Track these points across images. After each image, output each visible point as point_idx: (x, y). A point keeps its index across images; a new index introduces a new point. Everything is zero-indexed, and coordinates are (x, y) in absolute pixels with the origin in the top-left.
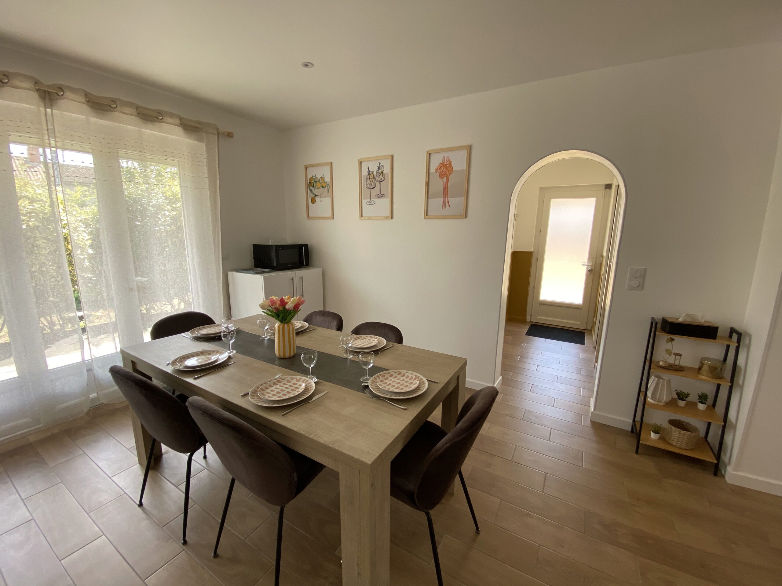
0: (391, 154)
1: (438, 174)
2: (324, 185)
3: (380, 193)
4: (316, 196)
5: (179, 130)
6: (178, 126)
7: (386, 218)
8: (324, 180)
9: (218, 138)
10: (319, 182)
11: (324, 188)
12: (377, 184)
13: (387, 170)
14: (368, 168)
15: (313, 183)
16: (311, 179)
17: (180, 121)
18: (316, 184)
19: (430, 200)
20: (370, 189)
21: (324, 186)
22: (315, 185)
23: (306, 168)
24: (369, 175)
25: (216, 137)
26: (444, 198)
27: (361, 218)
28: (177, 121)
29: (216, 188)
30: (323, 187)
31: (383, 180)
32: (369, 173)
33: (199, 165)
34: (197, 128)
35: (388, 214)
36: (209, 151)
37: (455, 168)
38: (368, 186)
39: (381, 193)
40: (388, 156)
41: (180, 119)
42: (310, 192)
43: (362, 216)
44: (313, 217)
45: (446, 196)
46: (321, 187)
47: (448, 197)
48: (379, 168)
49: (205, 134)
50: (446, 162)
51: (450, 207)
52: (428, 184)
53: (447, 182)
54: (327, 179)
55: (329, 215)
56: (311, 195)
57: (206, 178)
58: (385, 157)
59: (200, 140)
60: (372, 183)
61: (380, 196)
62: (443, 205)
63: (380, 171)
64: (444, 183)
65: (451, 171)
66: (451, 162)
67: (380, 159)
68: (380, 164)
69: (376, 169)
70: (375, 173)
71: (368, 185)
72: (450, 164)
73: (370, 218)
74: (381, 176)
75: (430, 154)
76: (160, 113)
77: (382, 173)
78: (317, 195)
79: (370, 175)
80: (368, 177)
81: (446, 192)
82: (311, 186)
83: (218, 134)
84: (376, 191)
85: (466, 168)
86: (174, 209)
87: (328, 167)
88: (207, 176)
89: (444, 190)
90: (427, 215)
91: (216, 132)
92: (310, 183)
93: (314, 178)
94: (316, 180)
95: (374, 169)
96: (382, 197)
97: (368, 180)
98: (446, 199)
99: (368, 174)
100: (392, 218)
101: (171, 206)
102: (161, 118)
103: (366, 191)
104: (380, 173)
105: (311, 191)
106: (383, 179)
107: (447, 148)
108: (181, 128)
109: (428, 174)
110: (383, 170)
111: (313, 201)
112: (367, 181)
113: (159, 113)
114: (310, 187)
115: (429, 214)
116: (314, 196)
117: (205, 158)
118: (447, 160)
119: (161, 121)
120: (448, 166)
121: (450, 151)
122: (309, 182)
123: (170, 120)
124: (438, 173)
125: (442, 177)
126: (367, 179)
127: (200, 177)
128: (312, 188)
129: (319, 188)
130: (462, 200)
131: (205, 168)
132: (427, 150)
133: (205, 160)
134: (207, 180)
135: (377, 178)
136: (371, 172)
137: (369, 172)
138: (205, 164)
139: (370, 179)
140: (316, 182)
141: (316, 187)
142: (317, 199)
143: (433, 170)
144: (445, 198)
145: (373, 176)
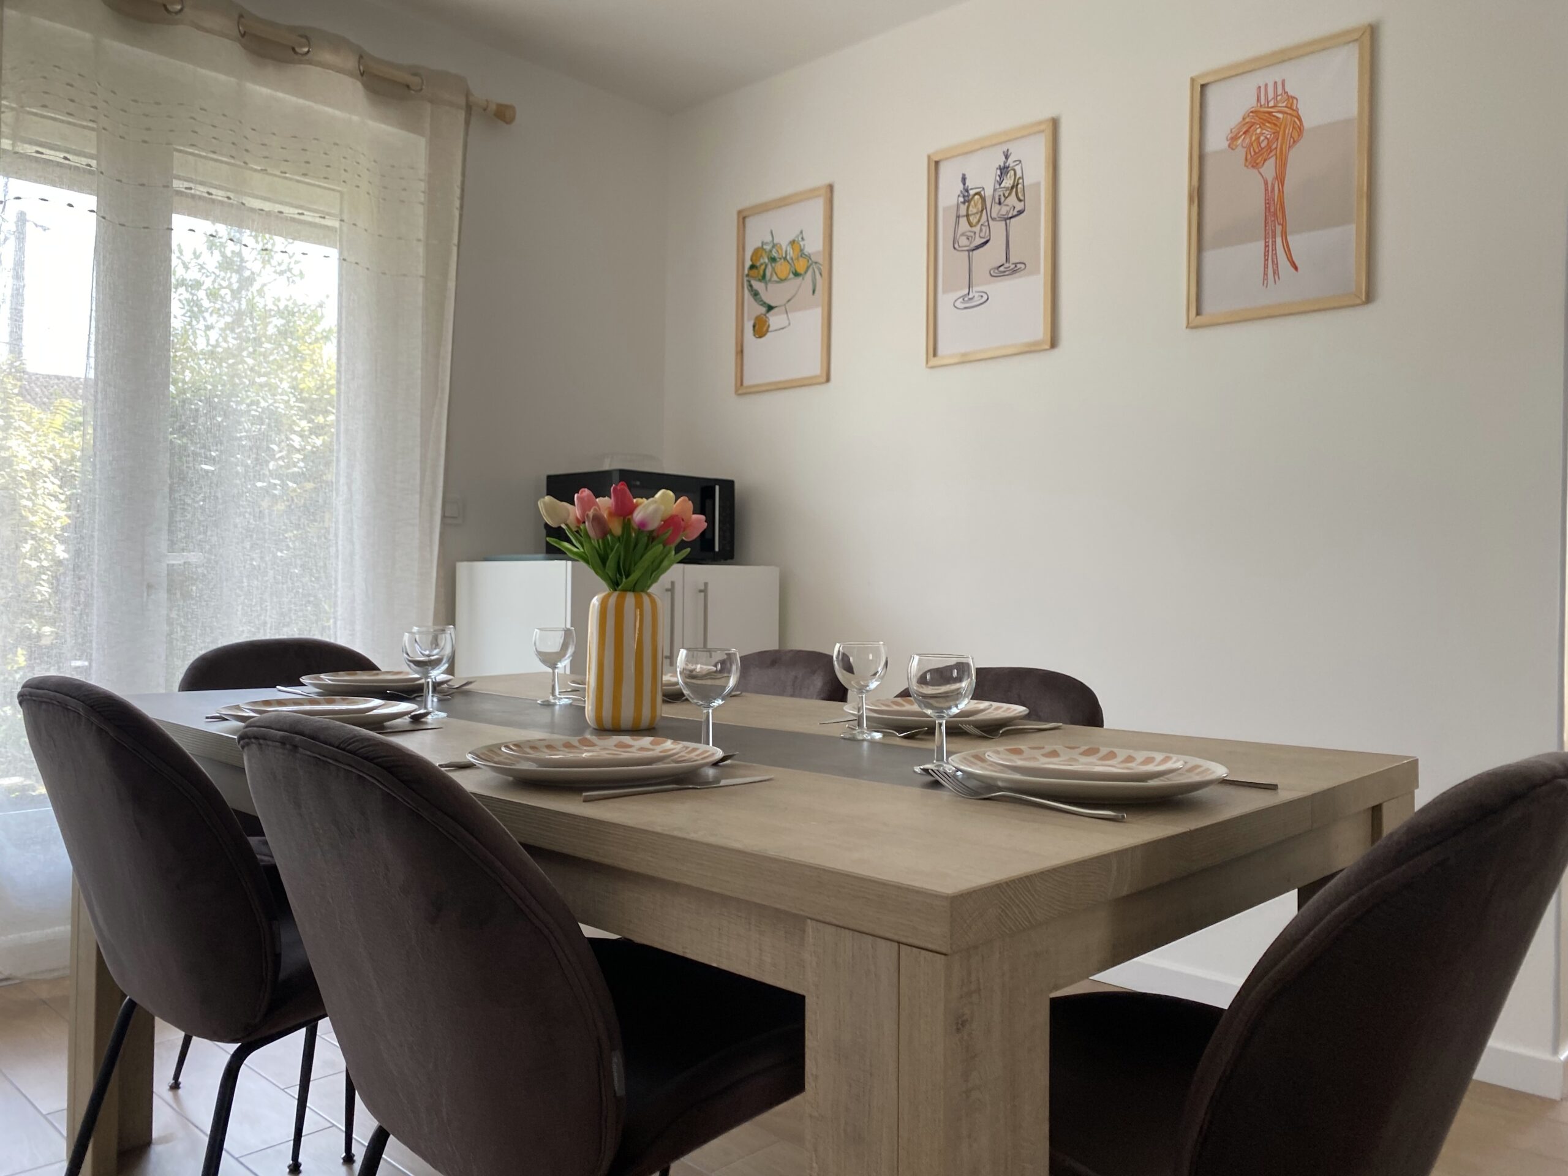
0: (1048, 113)
1: (1241, 152)
2: (801, 266)
3: (1007, 260)
4: (770, 308)
5: (353, 89)
6: (350, 74)
7: (1030, 349)
8: (802, 250)
9: (467, 123)
10: (785, 258)
11: (801, 278)
12: (998, 228)
13: (1034, 172)
14: (964, 179)
15: (763, 267)
16: (757, 253)
17: (359, 62)
18: (773, 269)
19: (1209, 256)
20: (968, 251)
21: (801, 270)
22: (768, 274)
23: (743, 218)
24: (964, 203)
25: (461, 115)
26: (1269, 236)
27: (934, 362)
28: (351, 63)
29: (445, 275)
30: (796, 274)
31: (1020, 212)
32: (966, 197)
33: (403, 201)
34: (408, 87)
35: (1039, 331)
36: (435, 157)
37: (1307, 124)
38: (963, 241)
39: (1013, 260)
40: (1040, 123)
41: (361, 57)
42: (752, 299)
43: (935, 355)
44: (754, 386)
45: (1279, 228)
46: (791, 276)
47: (1284, 235)
48: (1004, 170)
49: (428, 107)
50: (1271, 104)
51: (1296, 268)
52: (1198, 195)
53: (1280, 178)
54: (814, 245)
55: (814, 368)
56: (753, 309)
57: (419, 240)
58: (1025, 133)
59: (412, 125)
60: (977, 229)
61: (1008, 269)
62: (1266, 267)
63: (1008, 182)
64: (1266, 183)
65: (1295, 135)
66: (1291, 99)
67: (1006, 142)
68: (1007, 157)
69: (993, 174)
70: (988, 192)
71: (964, 238)
72: (1291, 108)
73: (965, 360)
74: (1012, 200)
75: (1203, 86)
76: (306, 37)
77: (1014, 186)
78: (773, 305)
79: (969, 201)
80: (963, 210)
81: (1275, 214)
82: (754, 278)
83: (469, 108)
84: (993, 254)
85: (1360, 113)
86: (318, 430)
87: (818, 207)
88: (421, 236)
89: (1267, 209)
90: (1198, 313)
91: (462, 101)
92: (752, 267)
93: (768, 247)
94: (774, 254)
95: (984, 179)
96: (1014, 271)
97: (963, 220)
98: (1279, 240)
99: (961, 199)
100: (1054, 343)
101: (311, 421)
102: (306, 50)
103: (951, 262)
104: (1007, 189)
105: (755, 294)
106: (1019, 206)
107: (1274, 54)
108: (359, 85)
109: (1200, 159)
110: (1019, 174)
111: (761, 329)
112: (957, 223)
113: (301, 36)
114: (753, 283)
115: (1208, 307)
116: (763, 310)
117: (421, 180)
118: (1276, 96)
119: (304, 59)
120: (1280, 116)
121: (1284, 61)
122: (748, 263)
123: (328, 57)
124: (1240, 148)
125: (1254, 161)
126: (958, 217)
127: (400, 238)
128: (758, 285)
129: (782, 280)
130: (1350, 233)
131: (420, 210)
132: (1193, 74)
133: (422, 186)
134: (421, 250)
135: (996, 208)
136: (972, 192)
137: (967, 191)
138: (422, 197)
139: (967, 216)
140: (773, 260)
141: (775, 278)
142: (775, 320)
143: (1216, 140)
144: (1274, 236)
145: (980, 206)
